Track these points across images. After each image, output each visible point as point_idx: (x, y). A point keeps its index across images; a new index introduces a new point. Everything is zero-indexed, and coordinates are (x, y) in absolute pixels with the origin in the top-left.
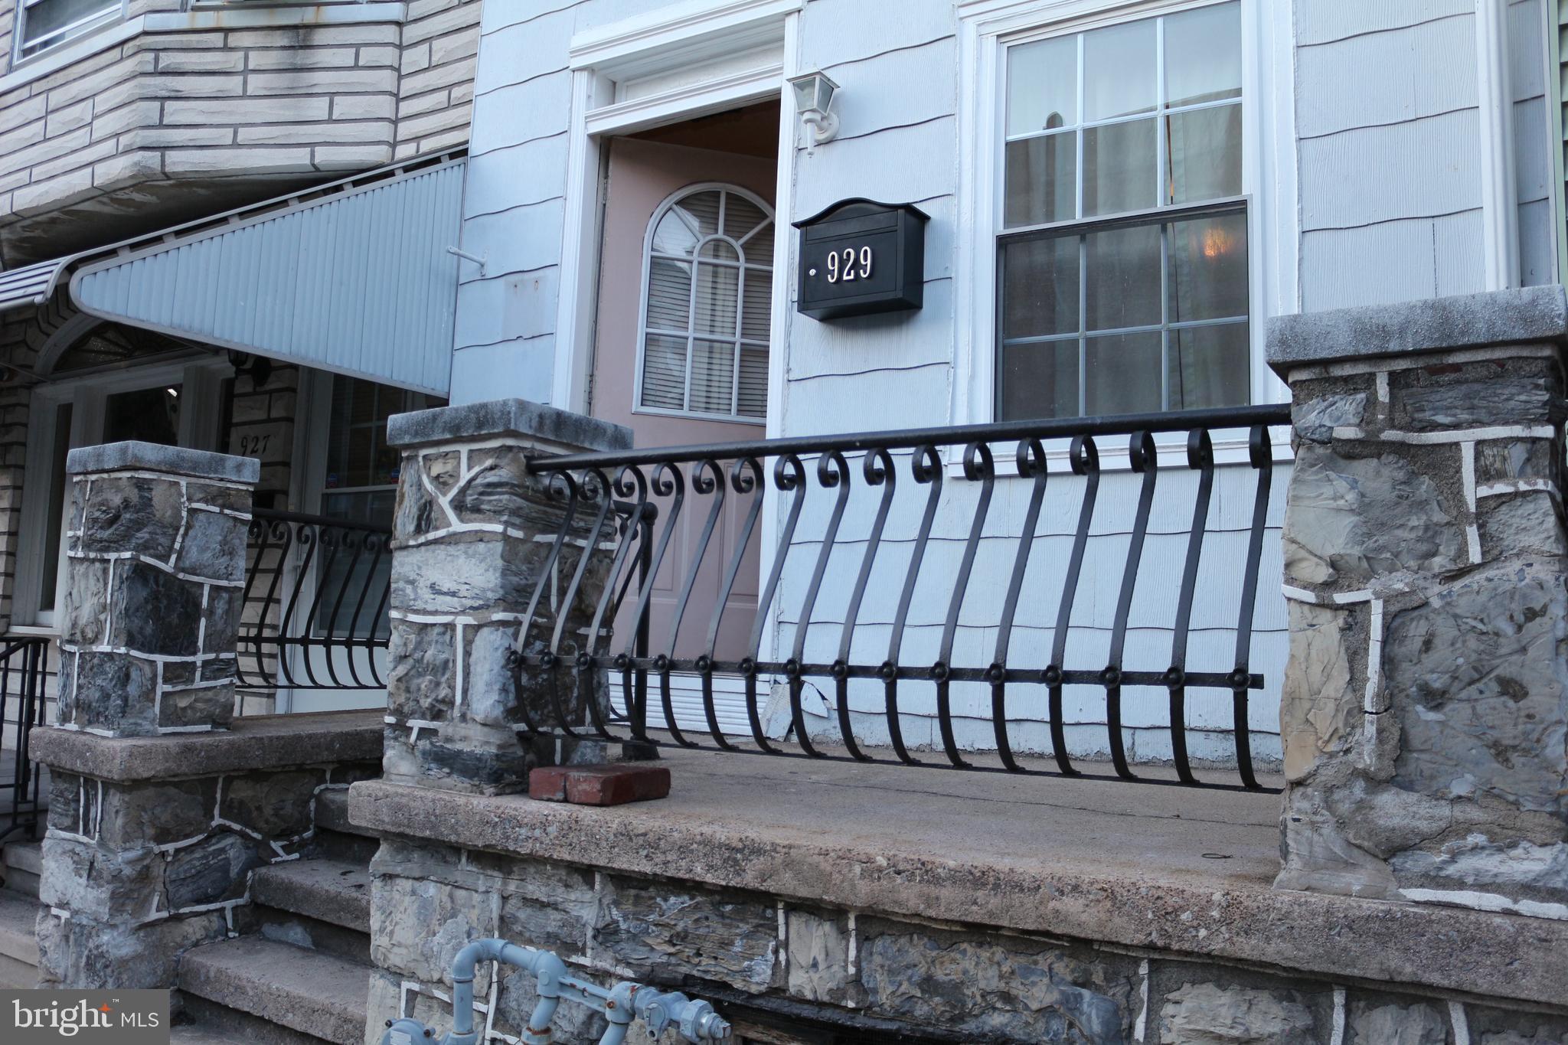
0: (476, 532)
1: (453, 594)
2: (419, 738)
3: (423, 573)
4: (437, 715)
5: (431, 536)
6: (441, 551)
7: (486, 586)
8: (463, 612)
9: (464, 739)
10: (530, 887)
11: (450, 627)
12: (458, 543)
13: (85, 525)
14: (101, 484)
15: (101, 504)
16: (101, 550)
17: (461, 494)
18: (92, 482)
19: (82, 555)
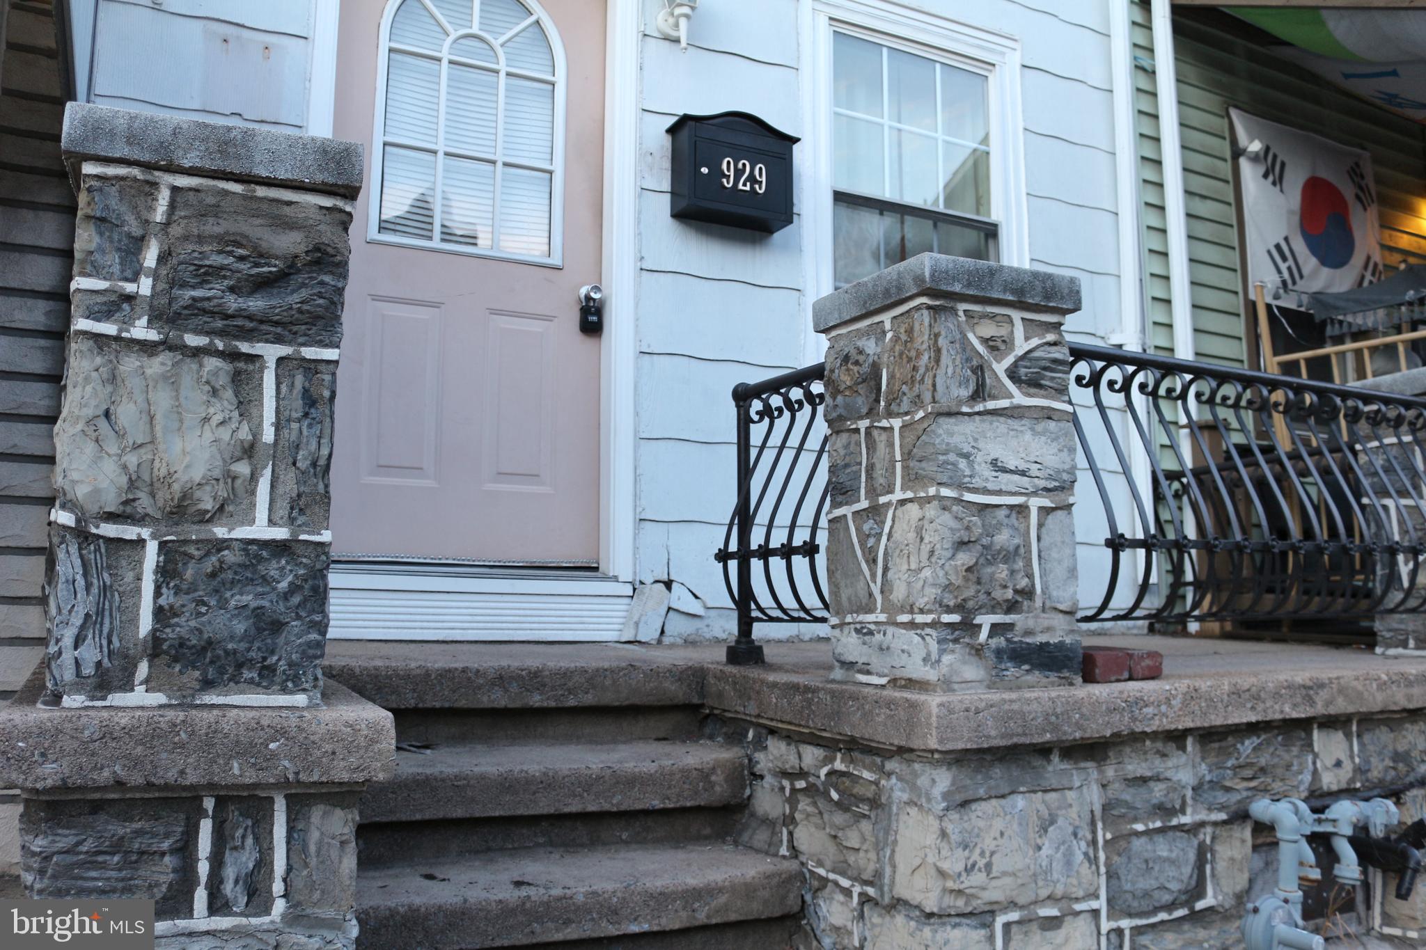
0: (1043, 408)
1: (1023, 473)
2: (990, 636)
3: (981, 445)
4: (1012, 607)
5: (991, 405)
6: (1001, 425)
7: (1061, 467)
8: (1035, 494)
9: (1048, 629)
10: (1130, 767)
11: (1022, 510)
12: (1021, 417)
13: (155, 275)
14: (210, 200)
15: (227, 242)
16: (222, 333)
17: (1015, 364)
18: (175, 190)
19: (153, 335)
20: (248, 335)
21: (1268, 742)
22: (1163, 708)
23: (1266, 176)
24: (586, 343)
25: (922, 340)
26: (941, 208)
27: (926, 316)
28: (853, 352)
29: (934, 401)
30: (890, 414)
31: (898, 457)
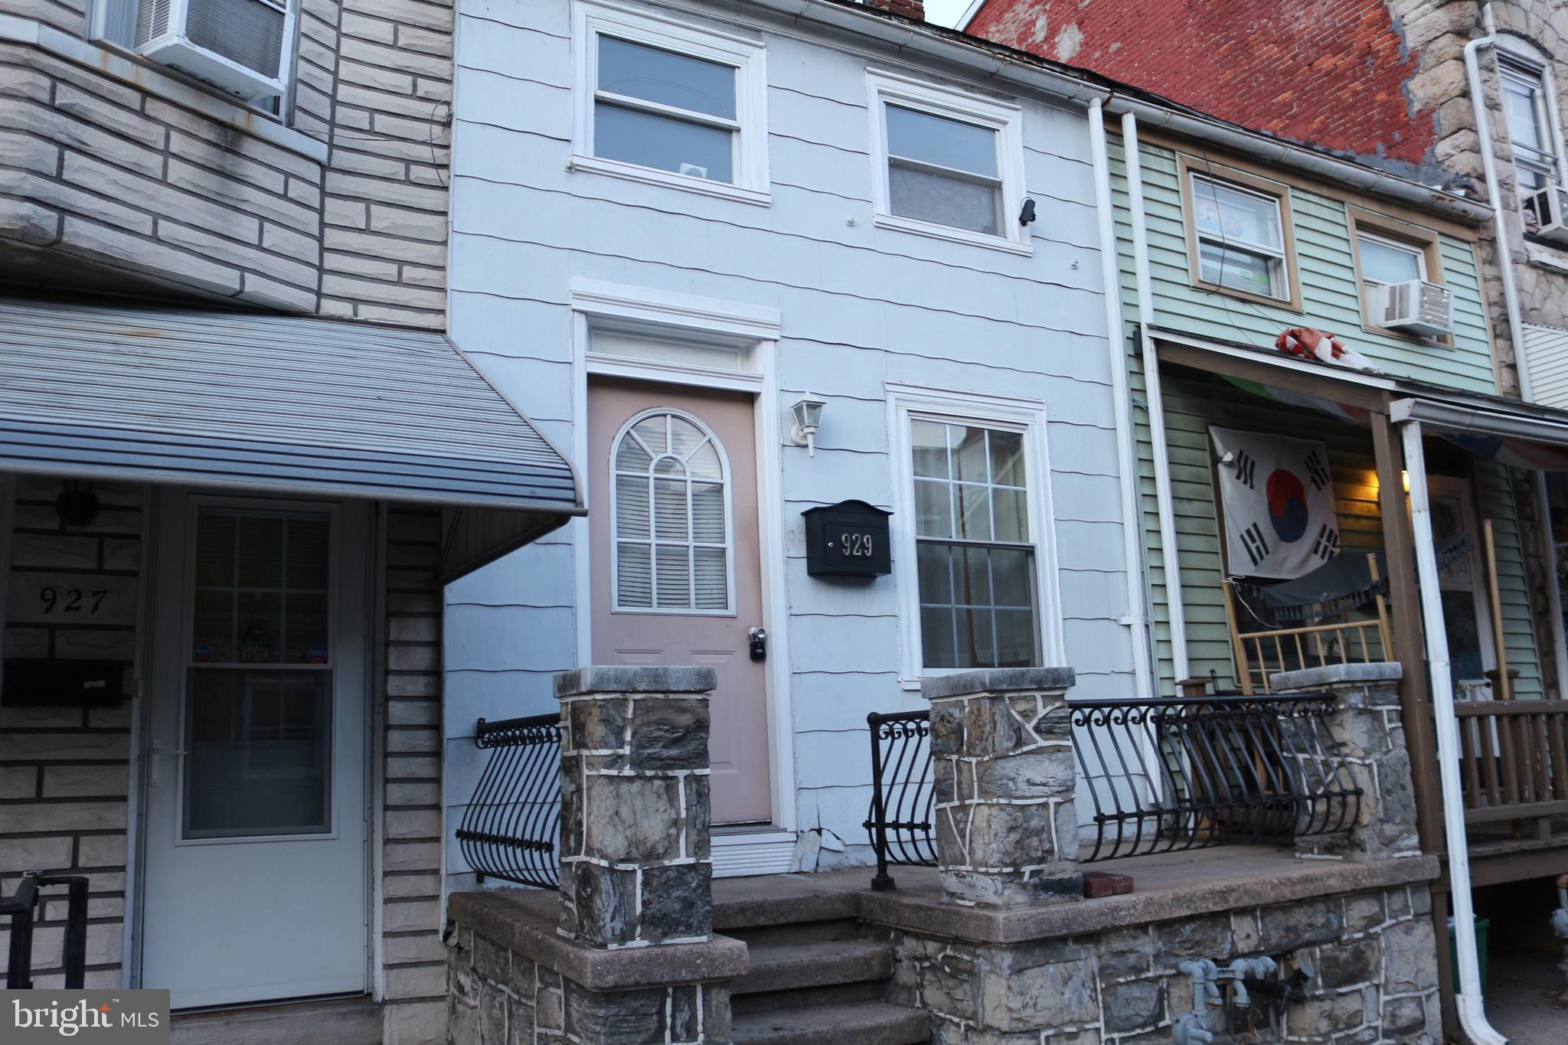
0: (1056, 745)
1: (1045, 785)
2: (1030, 877)
3: (1021, 772)
4: (1041, 861)
5: (1025, 749)
6: (1031, 759)
7: (1068, 777)
8: (1052, 795)
9: (1063, 871)
10: (1114, 946)
11: (1045, 805)
12: (1043, 753)
13: (631, 744)
14: (650, 704)
15: (660, 723)
16: (659, 768)
17: (1039, 723)
18: (635, 701)
19: (632, 773)
20: (671, 767)
21: (1200, 926)
22: (1132, 911)
23: (1238, 477)
24: (757, 667)
25: (986, 716)
26: (993, 541)
27: (987, 703)
28: (947, 715)
29: (994, 751)
30: (969, 755)
31: (975, 779)
